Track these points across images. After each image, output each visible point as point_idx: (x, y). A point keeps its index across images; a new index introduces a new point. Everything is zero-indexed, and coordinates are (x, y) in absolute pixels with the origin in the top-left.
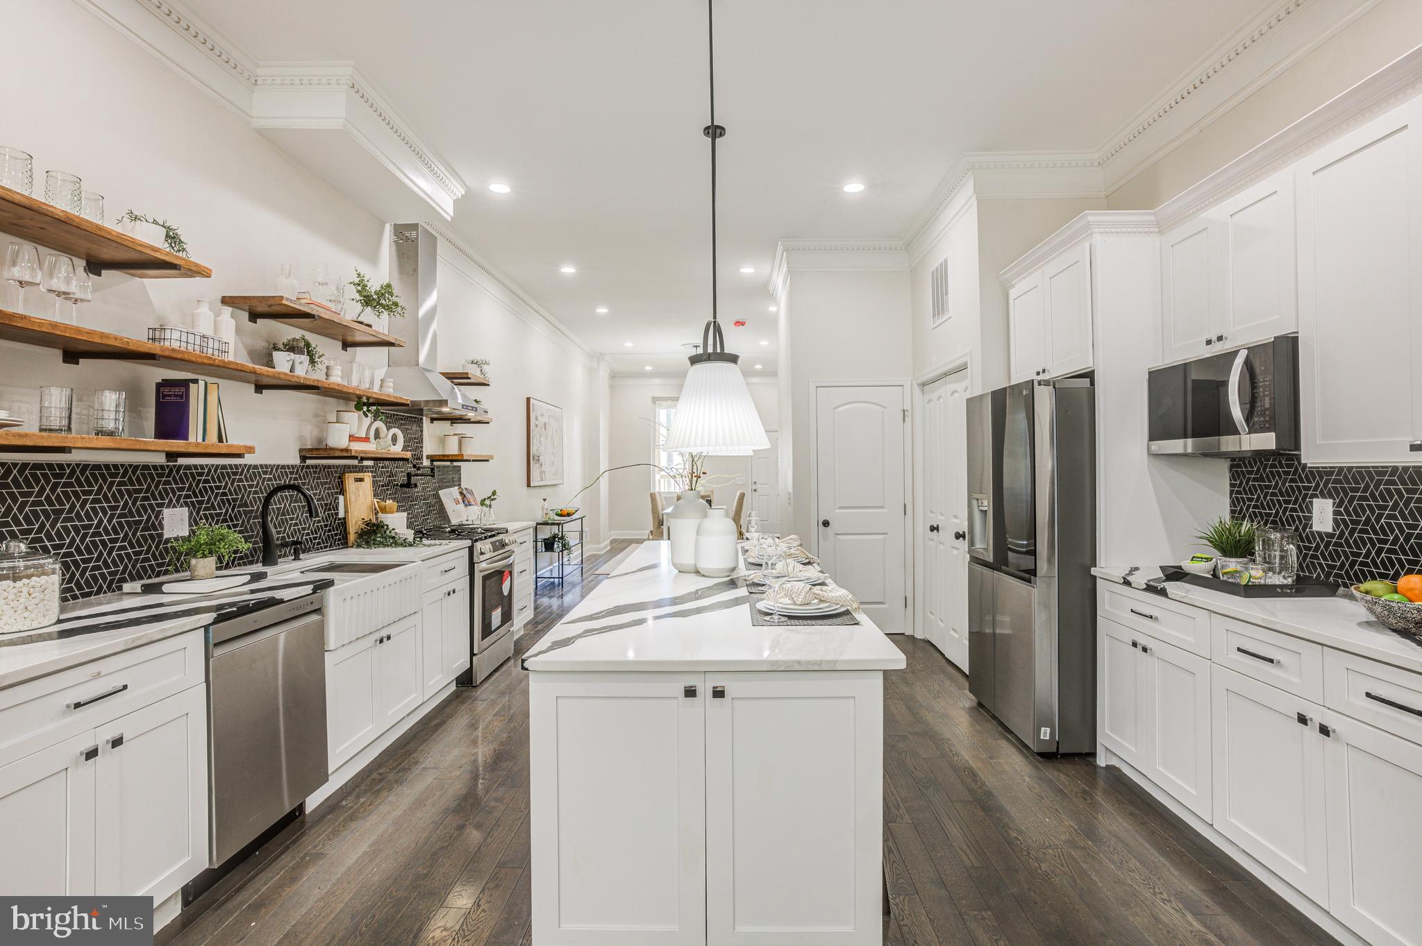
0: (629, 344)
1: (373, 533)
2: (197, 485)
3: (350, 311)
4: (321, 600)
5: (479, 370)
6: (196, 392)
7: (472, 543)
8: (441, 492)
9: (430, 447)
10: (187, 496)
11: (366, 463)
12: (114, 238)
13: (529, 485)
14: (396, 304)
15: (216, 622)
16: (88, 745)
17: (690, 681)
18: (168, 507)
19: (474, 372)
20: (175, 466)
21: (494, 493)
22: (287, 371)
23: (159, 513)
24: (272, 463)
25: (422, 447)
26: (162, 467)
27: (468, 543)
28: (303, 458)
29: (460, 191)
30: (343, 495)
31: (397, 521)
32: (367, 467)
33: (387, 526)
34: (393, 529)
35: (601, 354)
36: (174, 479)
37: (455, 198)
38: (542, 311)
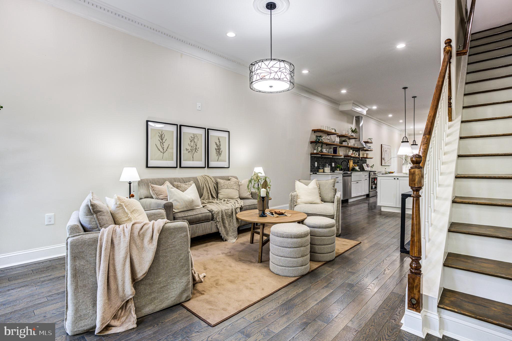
1: (353, 170)
2: (335, 160)
3: (350, 134)
4: (351, 175)
6: (337, 148)
7: (370, 172)
8: (363, 164)
9: (361, 156)
11: (352, 158)
13: (381, 165)
14: (357, 131)
17: (395, 178)
18: (333, 163)
19: (369, 141)
21: (373, 165)
22: (344, 145)
26: (332, 158)
28: (345, 157)
29: (367, 109)
30: (349, 163)
31: (357, 168)
33: (355, 168)
37: (366, 111)
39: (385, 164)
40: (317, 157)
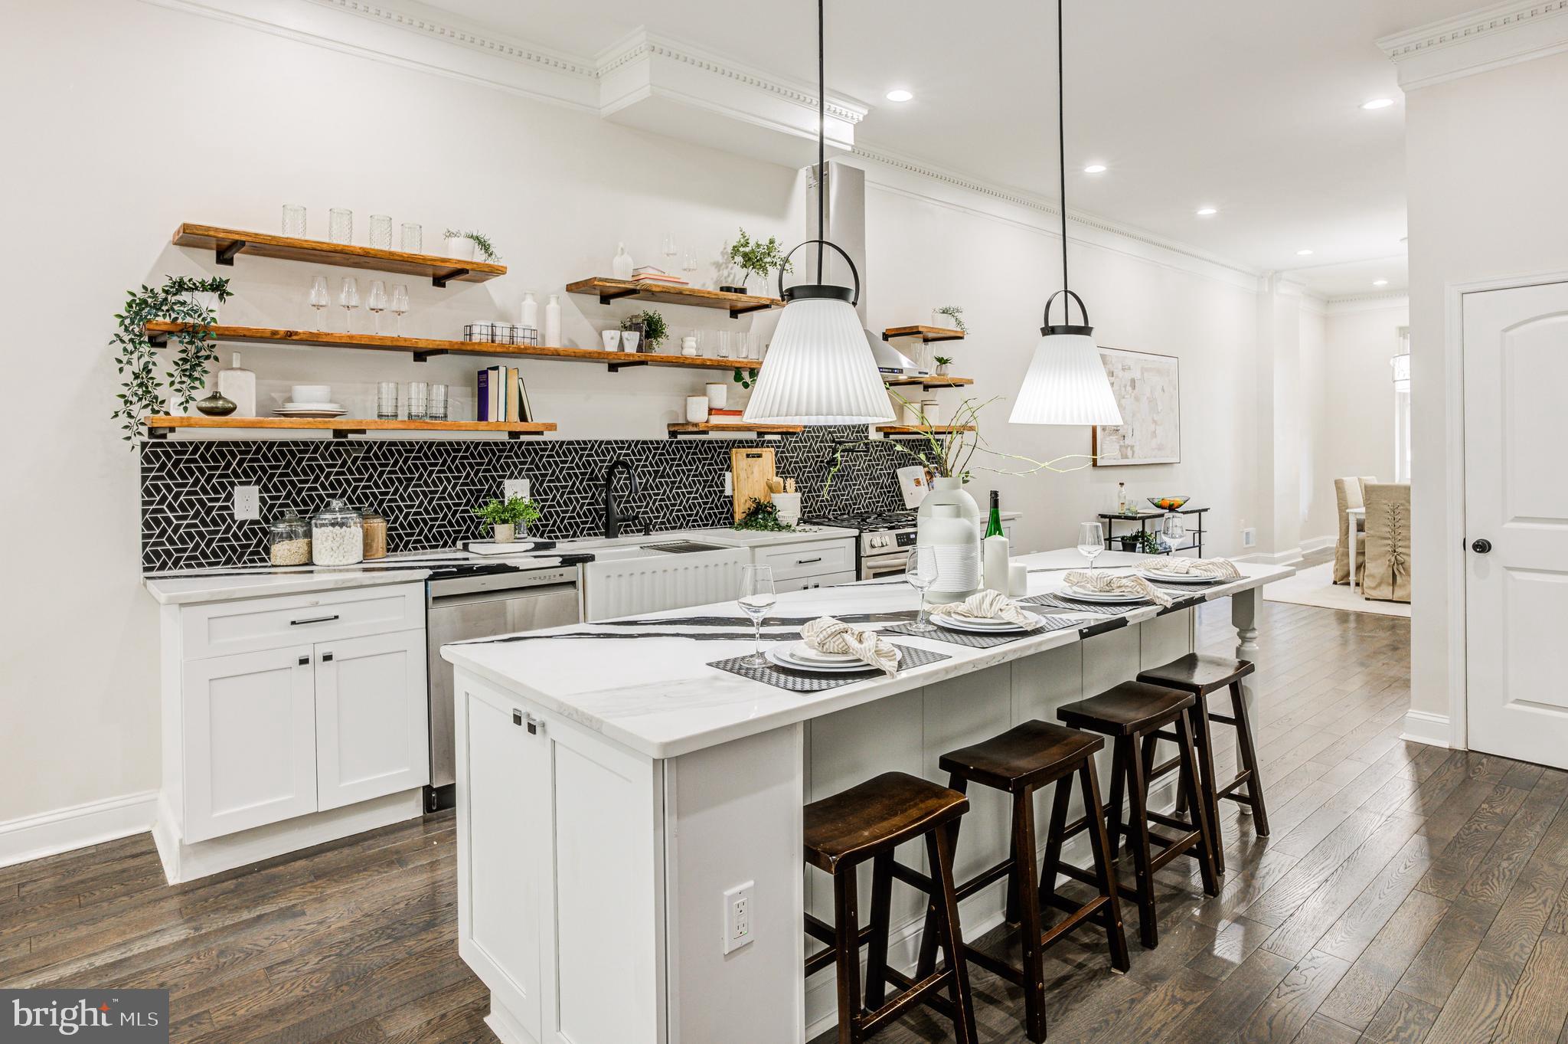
2: (540, 460)
4: (577, 573)
5: (953, 320)
6: (496, 377)
7: (861, 532)
8: (899, 472)
10: (529, 470)
11: (769, 437)
13: (1095, 464)
15: (432, 578)
18: (510, 477)
20: (516, 443)
23: (501, 483)
24: (630, 438)
26: (503, 444)
27: (856, 532)
28: (673, 434)
29: (860, 113)
30: (731, 471)
32: (770, 442)
33: (775, 507)
34: (778, 511)
35: (1276, 272)
36: (516, 454)
37: (854, 123)
39: (1120, 458)
40: (272, 444)
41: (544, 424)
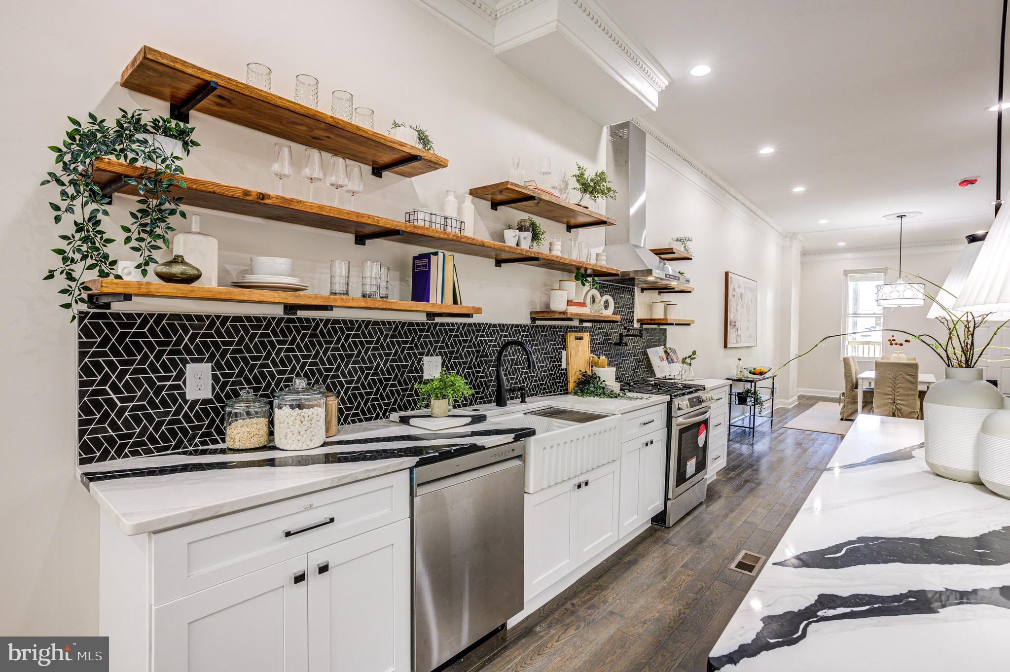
0: (823, 222)
1: (588, 384)
2: (449, 339)
5: (683, 246)
6: (436, 263)
7: (671, 398)
8: (648, 350)
9: (640, 313)
10: (441, 348)
11: (585, 324)
12: (370, 137)
13: (726, 346)
14: (609, 190)
15: (418, 465)
16: (298, 571)
18: (427, 355)
19: (679, 248)
20: (432, 323)
21: (694, 353)
22: (514, 245)
23: (420, 359)
24: (509, 322)
25: (633, 312)
26: (423, 324)
27: (668, 398)
28: (533, 320)
29: (664, 82)
30: (565, 350)
31: (608, 375)
32: (586, 328)
33: (599, 377)
34: (604, 381)
35: (794, 234)
36: (432, 333)
37: (660, 90)
38: (741, 198)
39: (737, 342)
40: (226, 319)
41: (474, 307)
